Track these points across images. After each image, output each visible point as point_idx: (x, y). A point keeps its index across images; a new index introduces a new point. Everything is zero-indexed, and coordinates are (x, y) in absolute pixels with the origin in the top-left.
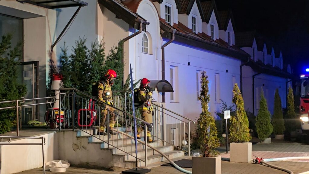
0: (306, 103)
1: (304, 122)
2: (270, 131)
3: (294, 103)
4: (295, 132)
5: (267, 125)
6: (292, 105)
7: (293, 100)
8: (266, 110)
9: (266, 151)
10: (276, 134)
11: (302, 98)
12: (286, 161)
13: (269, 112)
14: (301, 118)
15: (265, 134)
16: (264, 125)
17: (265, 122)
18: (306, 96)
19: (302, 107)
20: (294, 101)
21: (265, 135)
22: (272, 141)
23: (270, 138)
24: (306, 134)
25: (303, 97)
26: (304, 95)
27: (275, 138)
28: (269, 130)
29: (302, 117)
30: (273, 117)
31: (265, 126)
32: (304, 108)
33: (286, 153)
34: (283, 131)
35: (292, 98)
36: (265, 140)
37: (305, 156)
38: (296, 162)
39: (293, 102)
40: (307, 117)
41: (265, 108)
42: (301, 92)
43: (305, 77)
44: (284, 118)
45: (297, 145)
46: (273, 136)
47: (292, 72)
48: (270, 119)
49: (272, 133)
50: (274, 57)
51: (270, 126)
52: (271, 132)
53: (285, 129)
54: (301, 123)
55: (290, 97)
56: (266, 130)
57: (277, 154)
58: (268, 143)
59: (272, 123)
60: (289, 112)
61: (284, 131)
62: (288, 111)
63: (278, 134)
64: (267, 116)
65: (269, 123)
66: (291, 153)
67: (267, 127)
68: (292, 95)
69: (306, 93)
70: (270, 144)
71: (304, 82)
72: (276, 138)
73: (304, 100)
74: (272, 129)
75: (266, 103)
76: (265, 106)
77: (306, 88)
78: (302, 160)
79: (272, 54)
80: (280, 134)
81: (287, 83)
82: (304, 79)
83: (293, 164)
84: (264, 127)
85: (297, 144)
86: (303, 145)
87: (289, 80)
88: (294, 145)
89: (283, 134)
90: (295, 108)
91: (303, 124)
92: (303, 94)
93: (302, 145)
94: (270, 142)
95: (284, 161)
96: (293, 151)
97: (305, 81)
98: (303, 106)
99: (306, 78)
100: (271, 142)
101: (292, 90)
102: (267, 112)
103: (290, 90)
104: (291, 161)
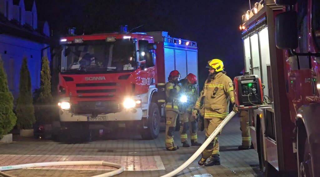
0: (67, 81)
1: (64, 110)
2: (12, 123)
3: (51, 81)
4: (50, 125)
5: (7, 114)
6: (48, 85)
7: (50, 76)
8: (6, 90)
9: (4, 154)
10: (22, 129)
11: (62, 73)
12: (32, 168)
13: (12, 94)
14: (59, 104)
15: (3, 127)
16: (3, 113)
17: (3, 109)
18: (67, 70)
19: (61, 88)
20: (51, 79)
21: (3, 130)
22: (14, 139)
23: (11, 135)
24: (66, 128)
25: (64, 72)
26: (64, 70)
27: (19, 134)
28: (9, 122)
29: (61, 102)
30: (16, 102)
31: (4, 116)
32: (64, 89)
33: (34, 157)
34: (31, 123)
35: (47, 73)
36: (3, 137)
37: (61, 161)
38: (48, 170)
39: (48, 80)
40: (68, 102)
41: (5, 87)
42: (61, 65)
43: (67, 41)
44: (34, 103)
45: (52, 145)
46: (15, 132)
47: (51, 35)
48: (12, 104)
49: (15, 127)
50: (23, 9)
51: (12, 115)
52: (13, 126)
53: (35, 121)
54: (60, 111)
55: (44, 71)
56: (5, 123)
57: (20, 158)
58: (8, 142)
59: (16, 111)
60: (42, 95)
61: (33, 124)
62: (41, 93)
63: (24, 128)
64: (7, 100)
65: (11, 110)
66: (42, 157)
67: (6, 117)
68: (47, 69)
69: (68, 66)
70: (11, 144)
71: (66, 50)
72: (21, 134)
73: (64, 77)
74: (15, 121)
75: (6, 80)
76: (4, 84)
77: (68, 58)
78: (56, 166)
79: (20, 4)
80: (27, 129)
81: (42, 51)
82: (65, 44)
83: (43, 173)
84: (2, 117)
85: (52, 143)
86: (61, 145)
87: (46, 46)
88: (48, 144)
89: (32, 128)
90: (51, 89)
91: (62, 113)
92: (63, 68)
93: (59, 144)
94: (11, 141)
95: (29, 170)
96: (45, 154)
97: (67, 47)
98: (62, 86)
99: (68, 43)
100: (13, 141)
101: (48, 62)
102: (8, 94)
103: (44, 61)
104: (39, 169)
